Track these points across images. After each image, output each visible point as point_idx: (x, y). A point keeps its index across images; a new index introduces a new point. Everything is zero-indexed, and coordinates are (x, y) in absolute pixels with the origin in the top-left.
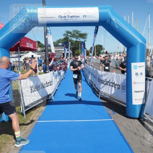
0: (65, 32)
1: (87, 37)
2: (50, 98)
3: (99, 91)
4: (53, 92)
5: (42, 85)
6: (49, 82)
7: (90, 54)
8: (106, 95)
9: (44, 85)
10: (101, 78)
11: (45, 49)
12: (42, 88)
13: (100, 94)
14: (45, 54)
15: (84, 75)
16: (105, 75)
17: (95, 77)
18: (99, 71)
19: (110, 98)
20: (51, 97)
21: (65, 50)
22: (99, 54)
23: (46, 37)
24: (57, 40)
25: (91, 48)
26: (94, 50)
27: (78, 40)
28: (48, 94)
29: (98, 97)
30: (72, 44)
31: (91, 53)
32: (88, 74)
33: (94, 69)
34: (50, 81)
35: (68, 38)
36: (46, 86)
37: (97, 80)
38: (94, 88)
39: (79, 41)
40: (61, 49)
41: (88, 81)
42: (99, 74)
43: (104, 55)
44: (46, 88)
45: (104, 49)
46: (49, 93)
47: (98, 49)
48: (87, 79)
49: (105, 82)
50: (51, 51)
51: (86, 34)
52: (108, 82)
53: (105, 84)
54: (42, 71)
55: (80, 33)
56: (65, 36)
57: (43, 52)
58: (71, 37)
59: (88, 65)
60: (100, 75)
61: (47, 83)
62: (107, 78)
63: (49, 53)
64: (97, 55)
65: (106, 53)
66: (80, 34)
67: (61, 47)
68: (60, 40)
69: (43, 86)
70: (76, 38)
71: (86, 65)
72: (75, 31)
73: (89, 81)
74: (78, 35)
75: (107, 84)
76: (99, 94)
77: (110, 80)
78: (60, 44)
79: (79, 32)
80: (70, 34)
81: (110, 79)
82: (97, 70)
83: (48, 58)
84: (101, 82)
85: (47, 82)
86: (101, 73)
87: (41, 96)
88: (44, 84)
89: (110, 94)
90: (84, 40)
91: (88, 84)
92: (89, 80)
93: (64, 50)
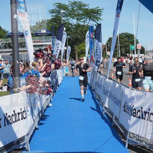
0: (55, 7)
1: (101, 17)
2: (21, 147)
3: (126, 132)
4: (27, 134)
5: (5, 118)
6: (20, 111)
7: (108, 53)
8: (142, 141)
9: (9, 119)
10: (130, 104)
11: (10, 42)
12: (5, 125)
13: (128, 137)
14: (13, 51)
15: (93, 98)
16: (139, 98)
17: (118, 102)
18: (126, 88)
19: (150, 147)
20: (24, 144)
21: (53, 43)
22: (127, 53)
23: (15, 16)
24: (37, 23)
25: (110, 40)
26: (116, 44)
27: (82, 24)
28: (18, 138)
29: (124, 144)
30: (69, 32)
31: (109, 50)
32: (102, 95)
33: (115, 85)
34: (22, 111)
35: (61, 19)
36: (14, 120)
37: (122, 109)
38: (115, 126)
39: (84, 26)
40: (45, 42)
41: (103, 110)
42: (127, 96)
43: (137, 55)
44: (13, 125)
45: (137, 43)
46: (19, 136)
47: (125, 42)
48: (101, 107)
49: (139, 114)
50: (24, 46)
51: (98, 10)
52: (145, 112)
53: (139, 117)
54: (5, 89)
55: (86, 7)
56: (54, 14)
57: (6, 48)
58: (66, 16)
59: (102, 76)
60: (129, 97)
61: (15, 115)
62: (144, 104)
63: (20, 49)
64: (122, 55)
65: (143, 51)
66: (87, 9)
67: (45, 38)
68: (43, 22)
69: (8, 122)
70: (78, 19)
71: (99, 77)
72: (75, 3)
73: (105, 111)
74: (81, 12)
75: (142, 118)
76: (125, 139)
77: (149, 110)
78: (44, 31)
79: (84, 5)
80: (64, 10)
81: (150, 106)
82: (123, 87)
83: (17, 62)
84: (129, 112)
85: (16, 112)
86: (131, 93)
87: (4, 142)
88: (9, 116)
89: (149, 138)
90: (95, 23)
91: (103, 118)
92: (106, 108)
93: (51, 43)
